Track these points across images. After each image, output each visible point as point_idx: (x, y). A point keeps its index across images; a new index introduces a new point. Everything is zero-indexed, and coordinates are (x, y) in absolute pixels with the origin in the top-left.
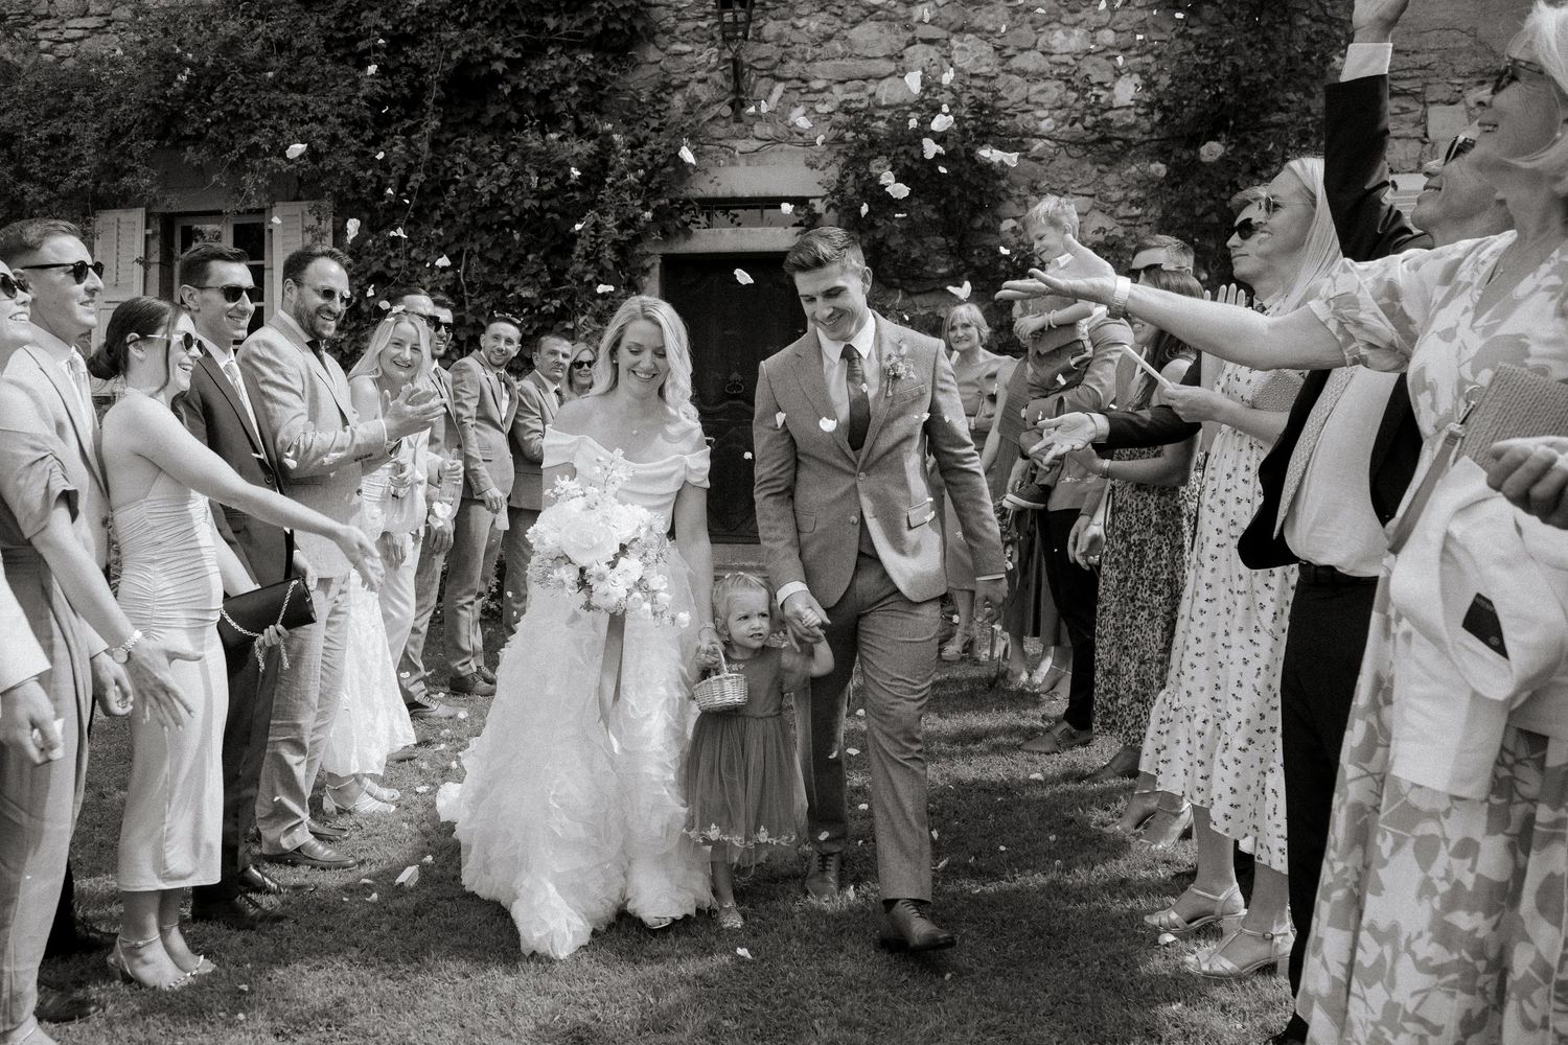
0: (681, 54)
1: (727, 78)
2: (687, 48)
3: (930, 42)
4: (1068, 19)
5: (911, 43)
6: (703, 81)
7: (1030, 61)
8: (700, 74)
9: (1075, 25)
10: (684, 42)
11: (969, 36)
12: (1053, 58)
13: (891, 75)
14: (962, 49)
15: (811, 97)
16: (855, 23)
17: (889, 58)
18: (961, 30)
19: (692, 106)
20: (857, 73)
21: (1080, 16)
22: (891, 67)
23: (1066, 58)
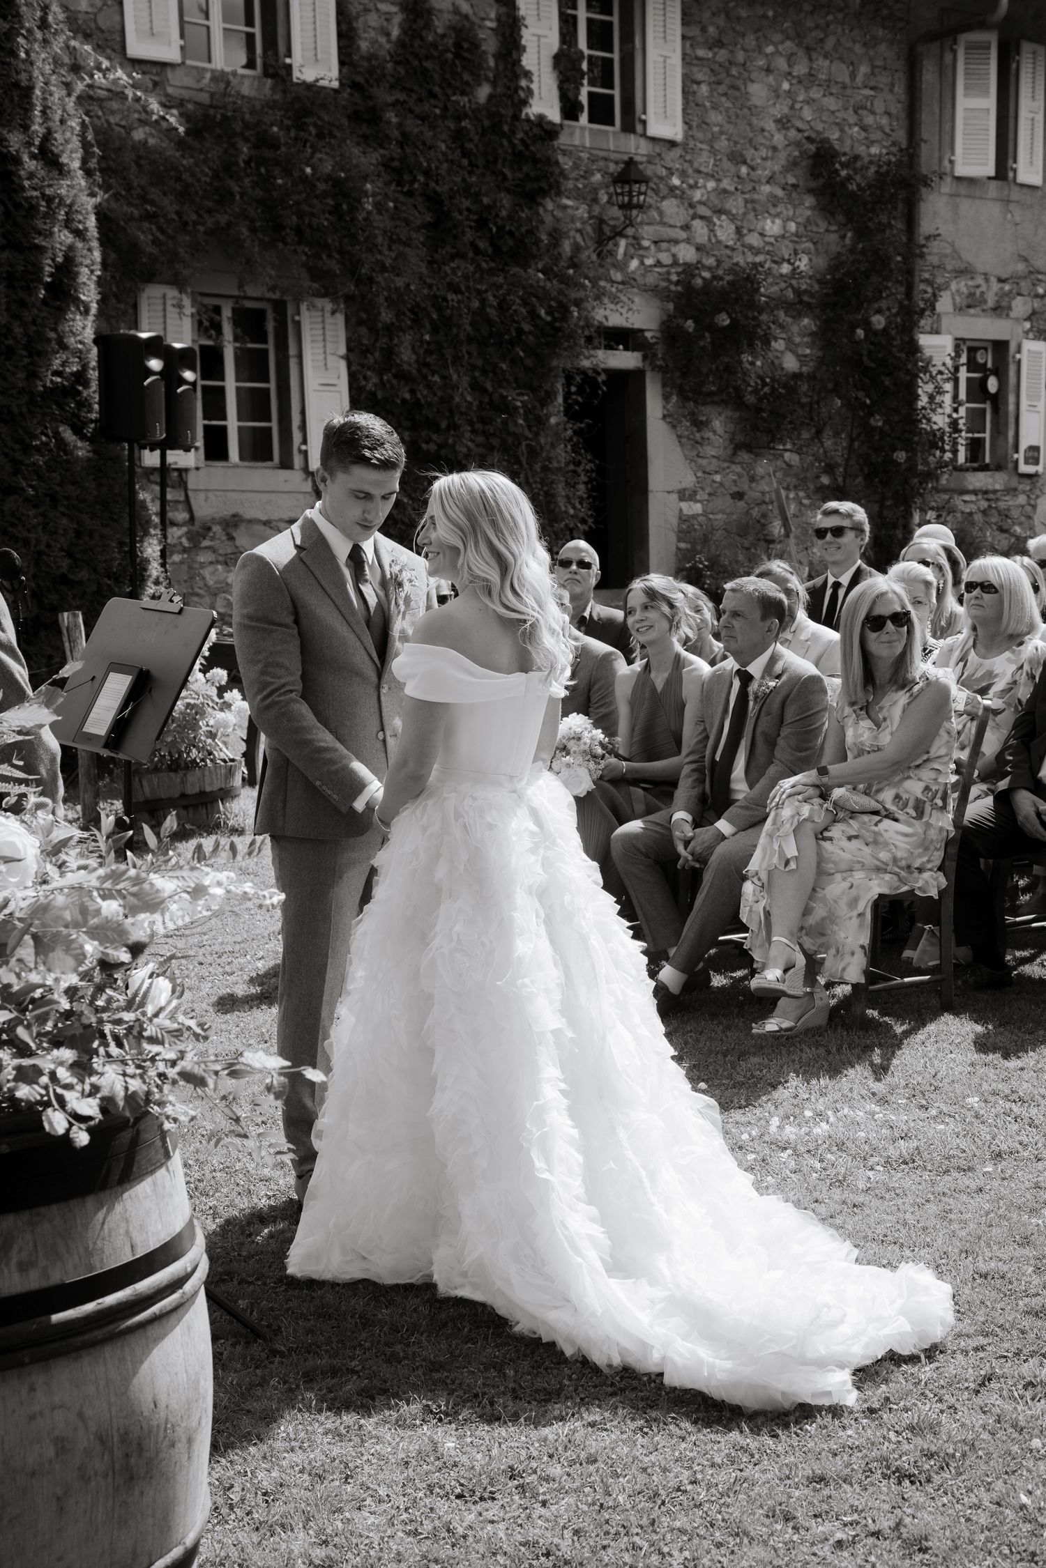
0: (565, 207)
1: (594, 230)
2: (569, 203)
3: (702, 218)
4: (773, 211)
5: (693, 218)
6: (579, 231)
7: (753, 239)
8: (578, 225)
9: (778, 215)
10: (568, 198)
11: (723, 217)
12: (767, 239)
13: (683, 241)
14: (721, 226)
15: (641, 252)
16: (664, 198)
17: (682, 228)
18: (720, 212)
19: (577, 248)
20: (666, 237)
21: (779, 210)
22: (683, 235)
23: (772, 240)
